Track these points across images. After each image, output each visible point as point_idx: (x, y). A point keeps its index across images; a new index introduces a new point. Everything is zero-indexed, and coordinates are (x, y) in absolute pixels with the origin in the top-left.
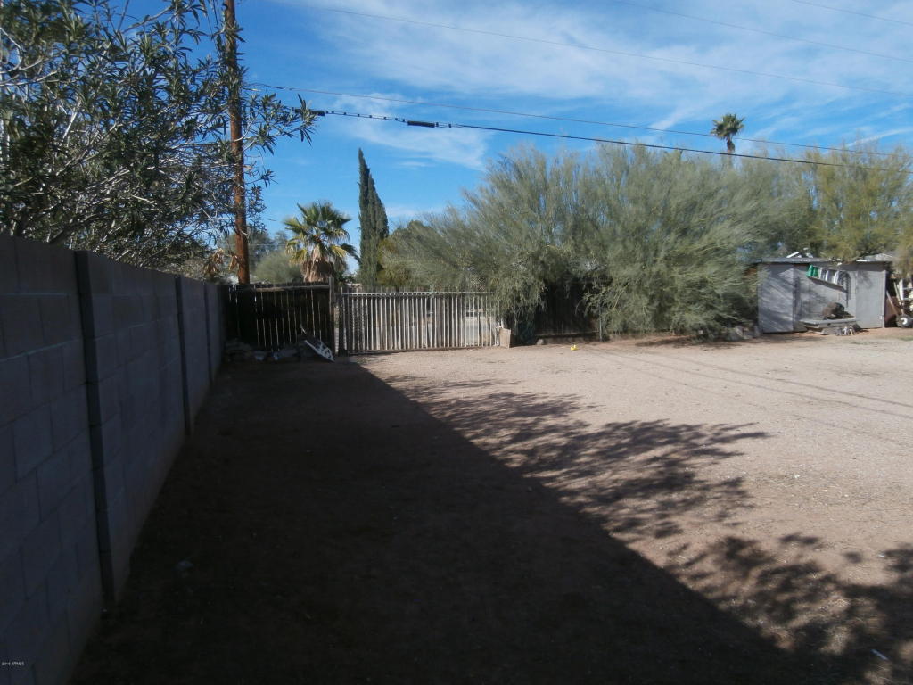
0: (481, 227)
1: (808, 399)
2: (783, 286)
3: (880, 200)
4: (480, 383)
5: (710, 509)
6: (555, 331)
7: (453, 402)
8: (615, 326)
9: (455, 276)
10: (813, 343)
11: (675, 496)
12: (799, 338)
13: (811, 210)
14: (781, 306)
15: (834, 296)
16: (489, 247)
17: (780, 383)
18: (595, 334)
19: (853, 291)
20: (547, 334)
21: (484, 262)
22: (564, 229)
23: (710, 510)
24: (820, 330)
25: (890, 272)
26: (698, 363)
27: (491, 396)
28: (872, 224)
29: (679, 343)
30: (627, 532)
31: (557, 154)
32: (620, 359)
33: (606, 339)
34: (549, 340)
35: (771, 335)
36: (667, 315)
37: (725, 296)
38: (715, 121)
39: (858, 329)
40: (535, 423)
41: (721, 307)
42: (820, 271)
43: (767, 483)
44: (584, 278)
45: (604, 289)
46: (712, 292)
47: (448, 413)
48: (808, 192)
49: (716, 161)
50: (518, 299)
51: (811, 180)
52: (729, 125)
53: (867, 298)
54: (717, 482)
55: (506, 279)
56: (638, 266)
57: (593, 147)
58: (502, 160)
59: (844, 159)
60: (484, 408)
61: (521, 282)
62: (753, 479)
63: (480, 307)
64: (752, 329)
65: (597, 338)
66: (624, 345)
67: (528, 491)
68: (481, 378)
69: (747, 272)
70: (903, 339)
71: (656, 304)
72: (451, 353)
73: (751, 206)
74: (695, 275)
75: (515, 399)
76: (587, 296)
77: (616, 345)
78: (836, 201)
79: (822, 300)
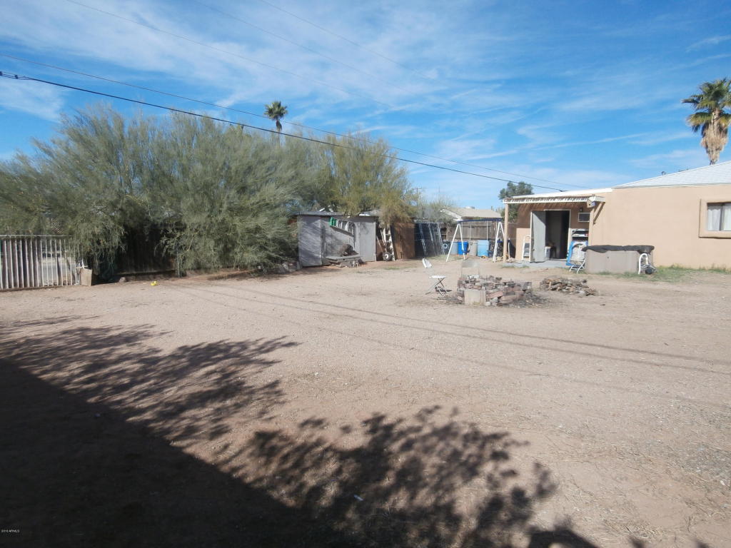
0: (56, 175)
1: (328, 315)
2: (314, 232)
3: (372, 174)
4: (55, 320)
5: (255, 408)
6: (136, 269)
7: (22, 341)
8: (189, 264)
9: (28, 221)
10: (334, 273)
11: (228, 402)
12: (326, 270)
13: (331, 177)
14: (314, 247)
15: (346, 239)
16: (66, 195)
17: (311, 304)
18: (174, 271)
19: (357, 236)
20: (129, 273)
21: (62, 207)
22: (142, 181)
23: (253, 409)
24: (339, 264)
25: (378, 223)
26: (255, 292)
27: (65, 332)
28: (367, 190)
29: (241, 277)
30: (186, 439)
31: (134, 117)
32: (193, 291)
33: (183, 275)
34: (131, 278)
35: (308, 268)
36: (231, 255)
37: (274, 240)
38: (267, 106)
39: (361, 263)
40: (108, 354)
41: (271, 249)
42: (337, 222)
43: (296, 381)
44: (161, 224)
45: (178, 235)
46: (265, 237)
47: (16, 351)
48: (329, 165)
49: (267, 137)
50: (98, 242)
51: (331, 156)
52: (277, 109)
53: (365, 241)
54: (260, 386)
55: (85, 224)
56: (205, 215)
57: (168, 114)
58: (78, 115)
59: (350, 143)
60: (55, 344)
61: (100, 227)
62: (287, 380)
63: (58, 249)
64: (295, 264)
65: (176, 274)
66: (198, 279)
67: (96, 418)
68: (57, 315)
69: (289, 222)
70: (386, 269)
71: (221, 246)
72: (25, 294)
73: (291, 173)
74: (251, 224)
75: (90, 334)
76: (164, 240)
77: (192, 279)
78: (346, 172)
79: (339, 242)
